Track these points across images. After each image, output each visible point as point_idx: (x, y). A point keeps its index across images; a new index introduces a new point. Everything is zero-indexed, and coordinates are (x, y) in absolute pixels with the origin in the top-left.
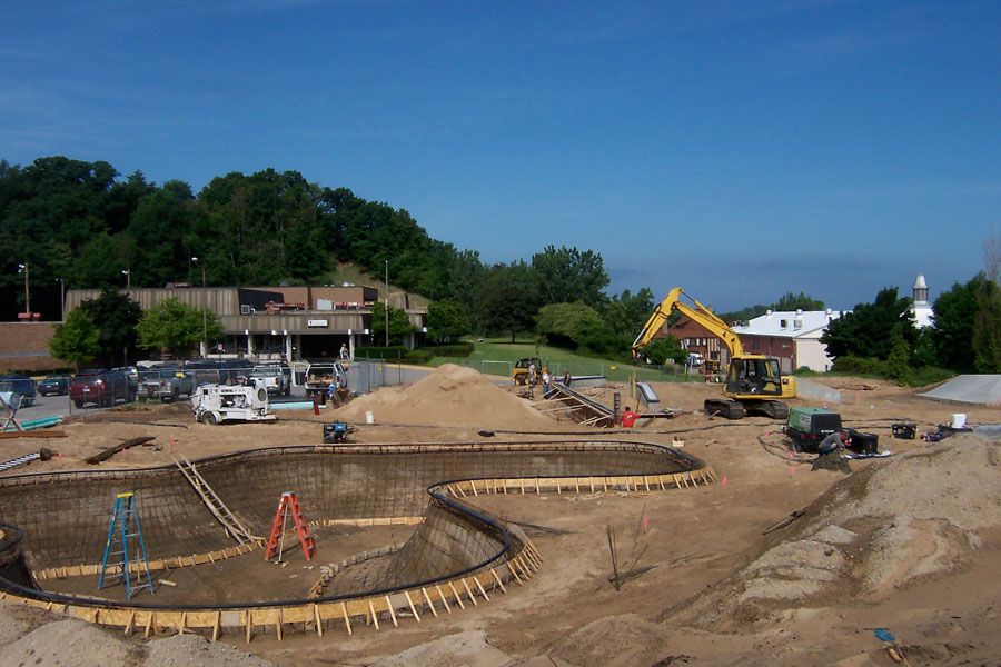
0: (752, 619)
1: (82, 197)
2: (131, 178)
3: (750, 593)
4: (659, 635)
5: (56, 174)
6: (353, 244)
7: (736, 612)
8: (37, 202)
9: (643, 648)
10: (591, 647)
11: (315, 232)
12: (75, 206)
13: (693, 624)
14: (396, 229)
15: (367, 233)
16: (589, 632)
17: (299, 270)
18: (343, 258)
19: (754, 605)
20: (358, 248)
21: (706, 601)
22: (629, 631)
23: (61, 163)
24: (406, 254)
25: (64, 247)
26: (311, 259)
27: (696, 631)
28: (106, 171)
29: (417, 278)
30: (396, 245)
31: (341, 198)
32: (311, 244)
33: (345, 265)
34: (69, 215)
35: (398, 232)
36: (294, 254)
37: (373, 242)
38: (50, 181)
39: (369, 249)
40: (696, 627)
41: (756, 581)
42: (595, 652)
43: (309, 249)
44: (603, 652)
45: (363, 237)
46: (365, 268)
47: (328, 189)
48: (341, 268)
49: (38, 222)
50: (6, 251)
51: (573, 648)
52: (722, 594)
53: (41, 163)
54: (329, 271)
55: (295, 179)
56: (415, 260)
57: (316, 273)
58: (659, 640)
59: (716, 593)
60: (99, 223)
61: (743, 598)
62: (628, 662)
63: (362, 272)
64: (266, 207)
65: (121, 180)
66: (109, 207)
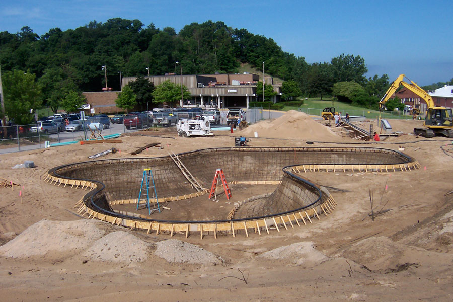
0: (447, 243)
1: (128, 36)
2: (149, 27)
3: (445, 230)
4: (400, 249)
5: (117, 25)
6: (248, 55)
7: (438, 239)
8: (109, 38)
9: (392, 256)
10: (364, 253)
11: (231, 49)
12: (125, 40)
13: (414, 243)
14: (267, 47)
15: (254, 49)
16: (363, 245)
17: (224, 67)
18: (243, 61)
19: (448, 236)
20: (250, 56)
21: (421, 231)
22: (383, 246)
23: (119, 20)
24: (272, 59)
25: (121, 58)
26: (229, 62)
27: (418, 248)
28: (138, 24)
29: (277, 70)
30: (267, 55)
31: (242, 33)
32: (228, 54)
33: (245, 64)
34: (123, 44)
35: (268, 49)
36: (221, 60)
37: (257, 53)
38: (114, 29)
39: (255, 57)
40: (416, 245)
41: (449, 224)
42: (366, 256)
43: (228, 57)
44: (370, 256)
45: (252, 51)
46: (253, 66)
47: (236, 29)
48: (242, 65)
49: (110, 47)
50: (97, 60)
51: (354, 252)
52: (430, 229)
53: (111, 21)
54: (237, 67)
55: (221, 25)
56: (276, 62)
57: (231, 68)
58: (400, 252)
59: (427, 228)
60: (136, 47)
61: (442, 232)
62: (384, 262)
63: (252, 67)
64: (208, 38)
65: (145, 27)
66: (139, 40)
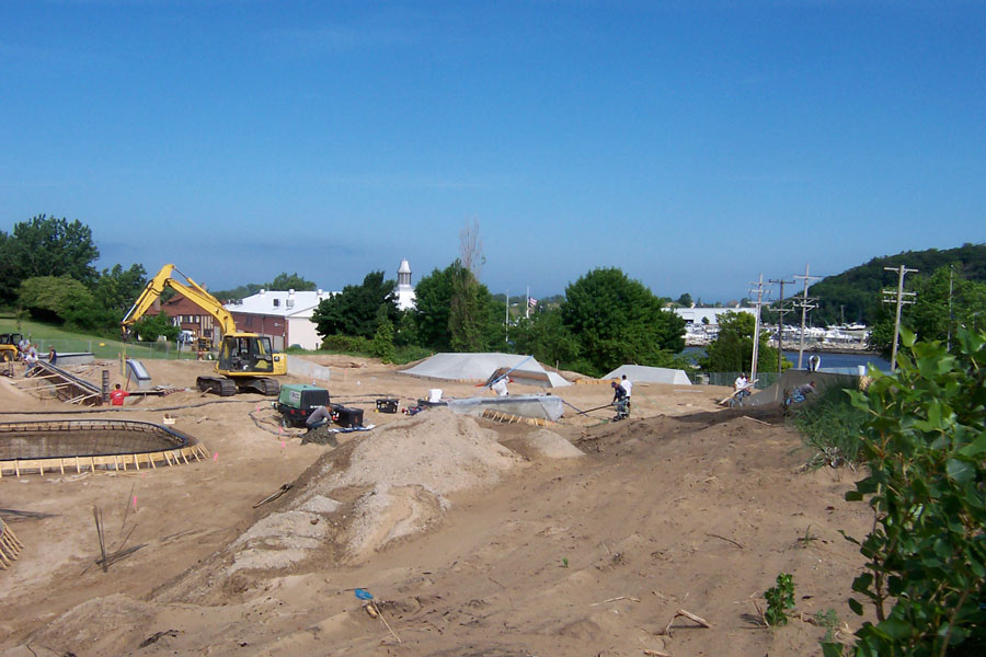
0: (241, 590)
3: (239, 564)
4: (148, 613)
7: (226, 583)
9: (131, 627)
10: (75, 632)
13: (183, 599)
16: (74, 617)
19: (243, 576)
21: (197, 575)
22: (117, 612)
27: (185, 606)
40: (186, 602)
41: (246, 552)
42: (79, 637)
44: (88, 636)
51: (55, 635)
52: (211, 567)
58: (148, 617)
59: (206, 567)
61: (232, 570)
62: (115, 642)
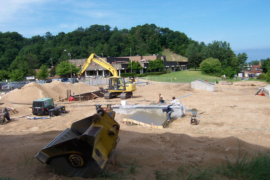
1: (100, 35)
2: (114, 29)
5: (96, 29)
6: (168, 43)
8: (88, 37)
11: (157, 40)
12: (98, 37)
14: (181, 38)
15: (172, 40)
17: (152, 51)
18: (166, 47)
20: (169, 44)
23: (96, 26)
24: (183, 45)
25: (92, 48)
26: (156, 48)
28: (108, 27)
29: (185, 52)
30: (180, 43)
31: (166, 30)
32: (156, 43)
33: (167, 49)
34: (96, 39)
35: (182, 39)
36: (150, 47)
37: (173, 42)
38: (94, 31)
39: (172, 44)
43: (155, 45)
45: (171, 41)
46: (171, 50)
47: (162, 28)
48: (165, 50)
49: (88, 42)
50: (77, 50)
53: (92, 27)
54: (161, 51)
55: (153, 26)
56: (186, 47)
57: (157, 52)
60: (104, 41)
63: (171, 51)
64: (143, 34)
65: (112, 30)
66: (106, 37)
